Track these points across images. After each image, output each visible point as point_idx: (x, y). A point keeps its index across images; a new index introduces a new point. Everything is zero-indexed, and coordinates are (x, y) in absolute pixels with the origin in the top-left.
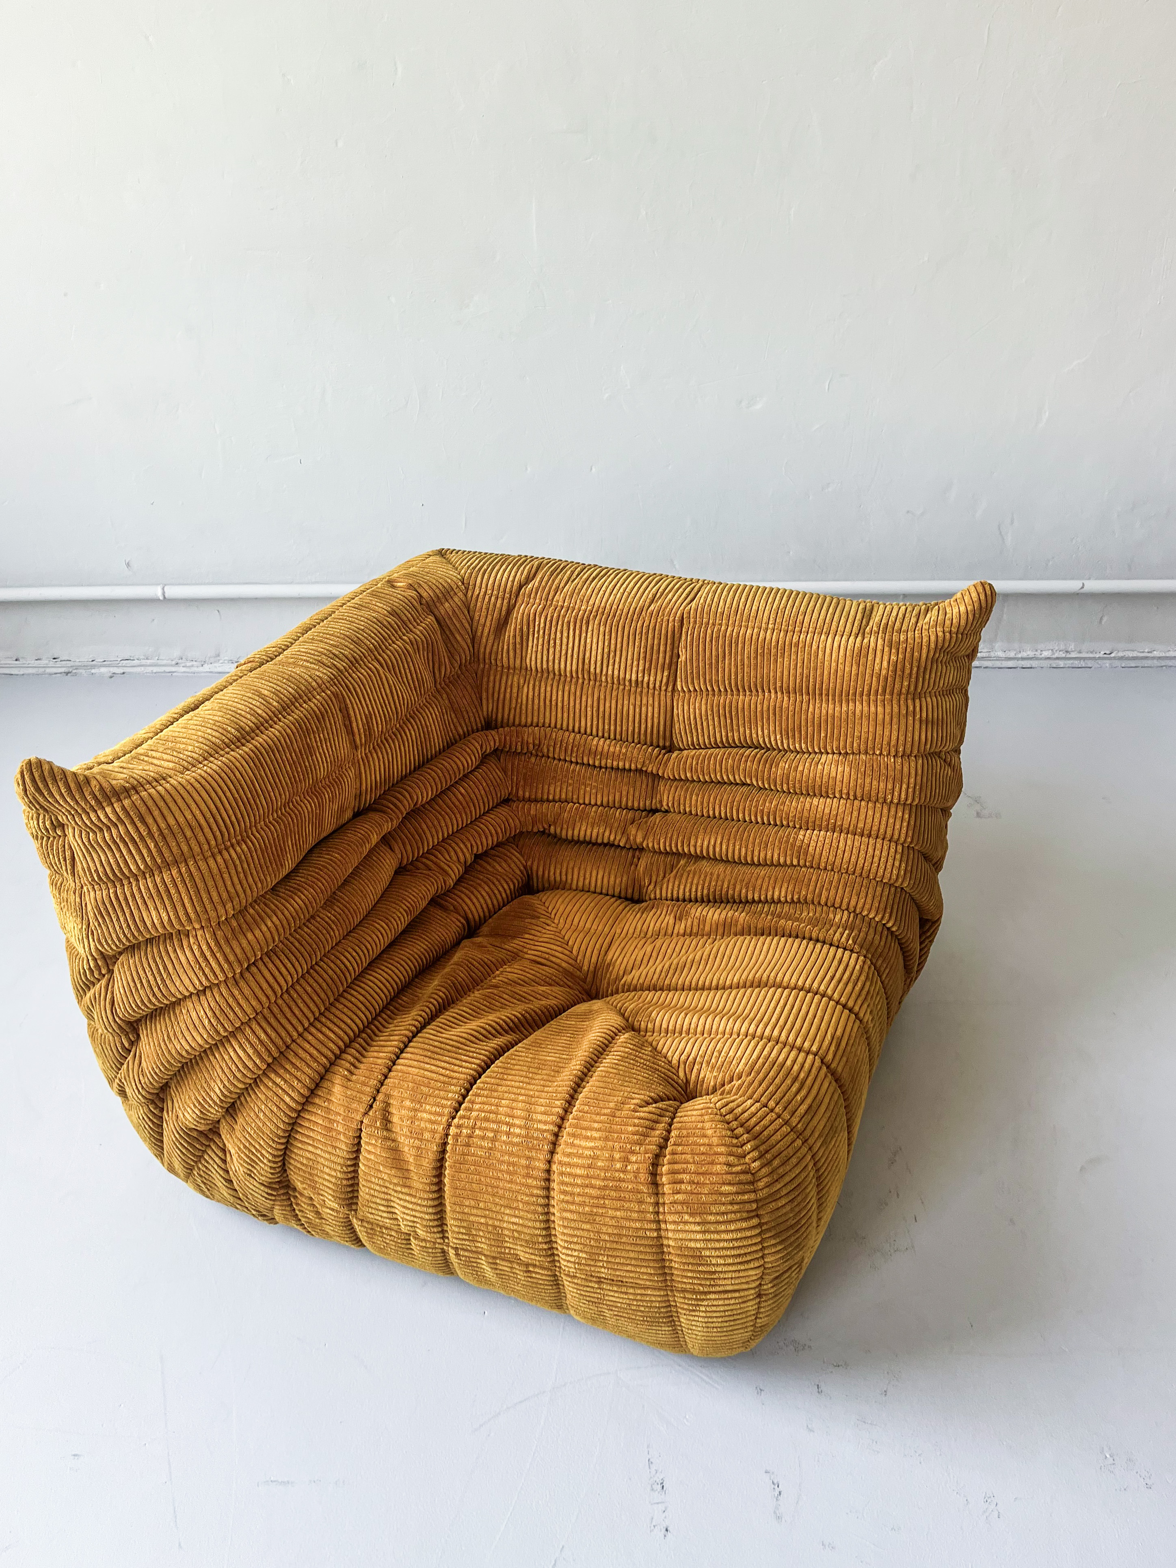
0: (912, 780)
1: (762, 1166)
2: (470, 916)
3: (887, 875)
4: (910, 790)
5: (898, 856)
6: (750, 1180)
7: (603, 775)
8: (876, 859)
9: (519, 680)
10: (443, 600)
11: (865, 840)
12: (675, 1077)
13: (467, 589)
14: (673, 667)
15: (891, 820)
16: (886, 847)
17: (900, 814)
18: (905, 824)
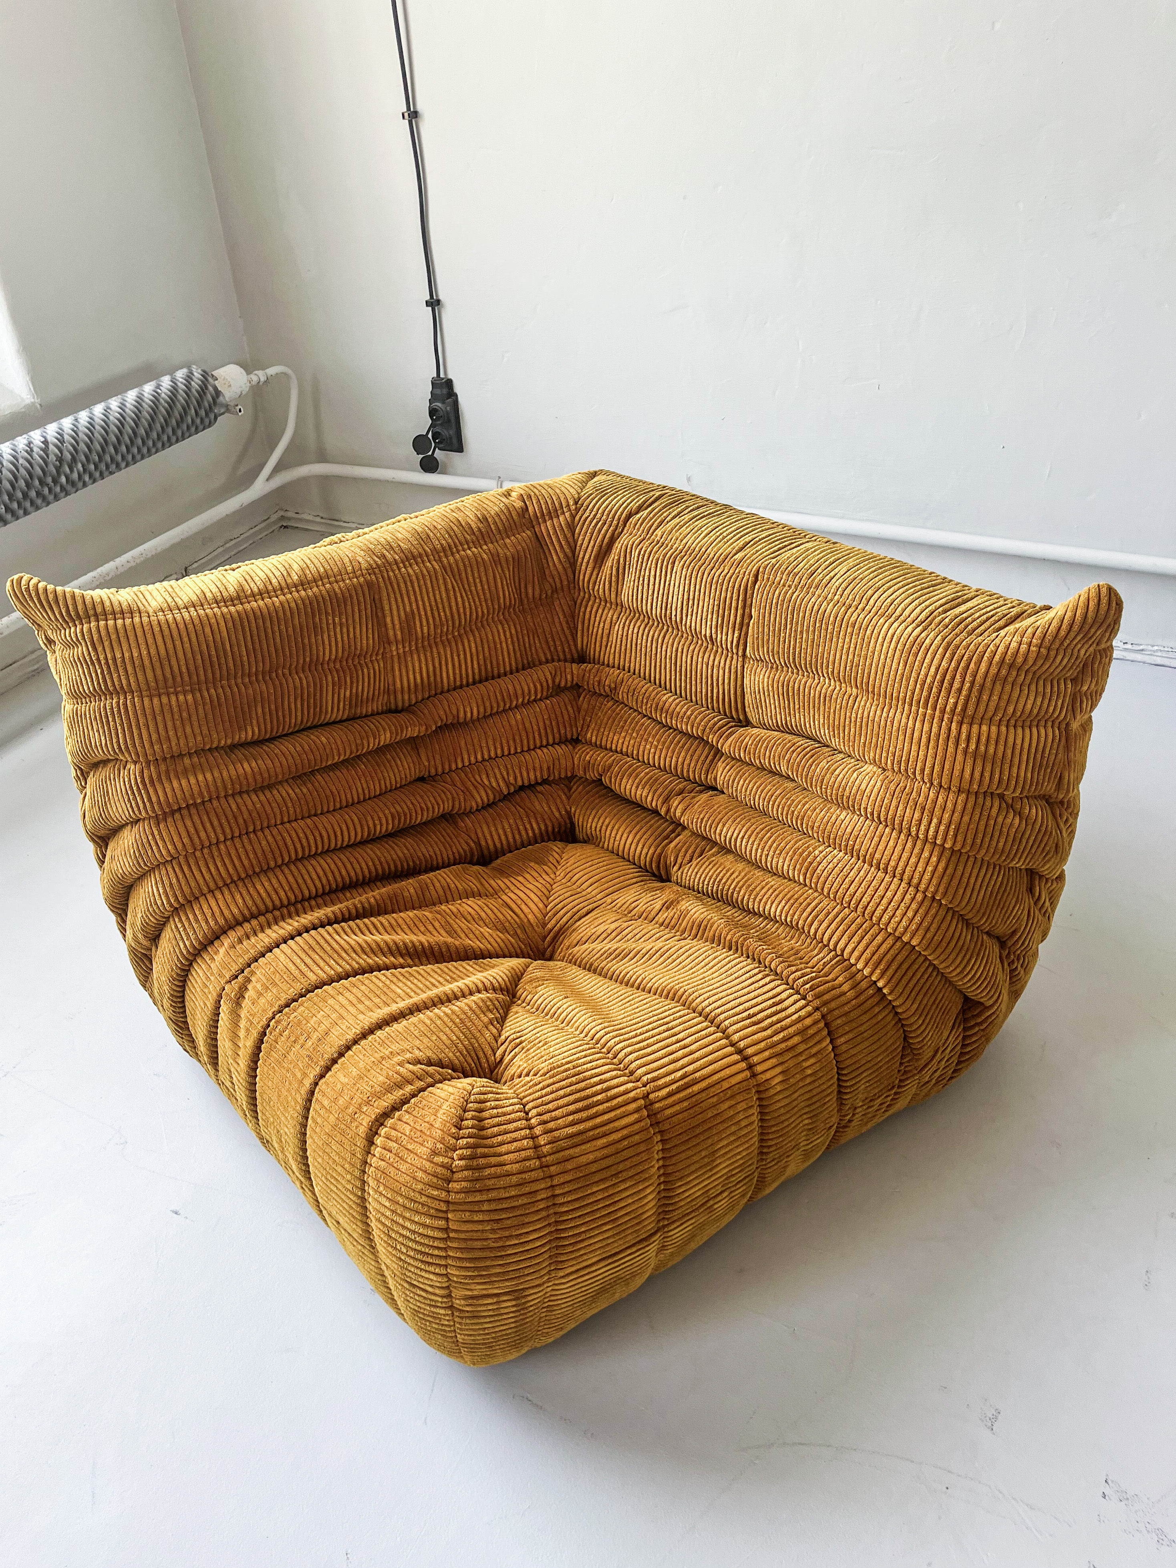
0: (946, 816)
1: (467, 1168)
2: (483, 843)
3: (893, 924)
4: (942, 828)
5: (914, 906)
6: (447, 1175)
7: (668, 736)
8: (885, 901)
9: (612, 616)
10: (547, 518)
11: (880, 874)
12: (490, 1052)
13: (577, 510)
14: (744, 629)
15: (913, 860)
16: (901, 890)
17: (926, 854)
18: (930, 869)
